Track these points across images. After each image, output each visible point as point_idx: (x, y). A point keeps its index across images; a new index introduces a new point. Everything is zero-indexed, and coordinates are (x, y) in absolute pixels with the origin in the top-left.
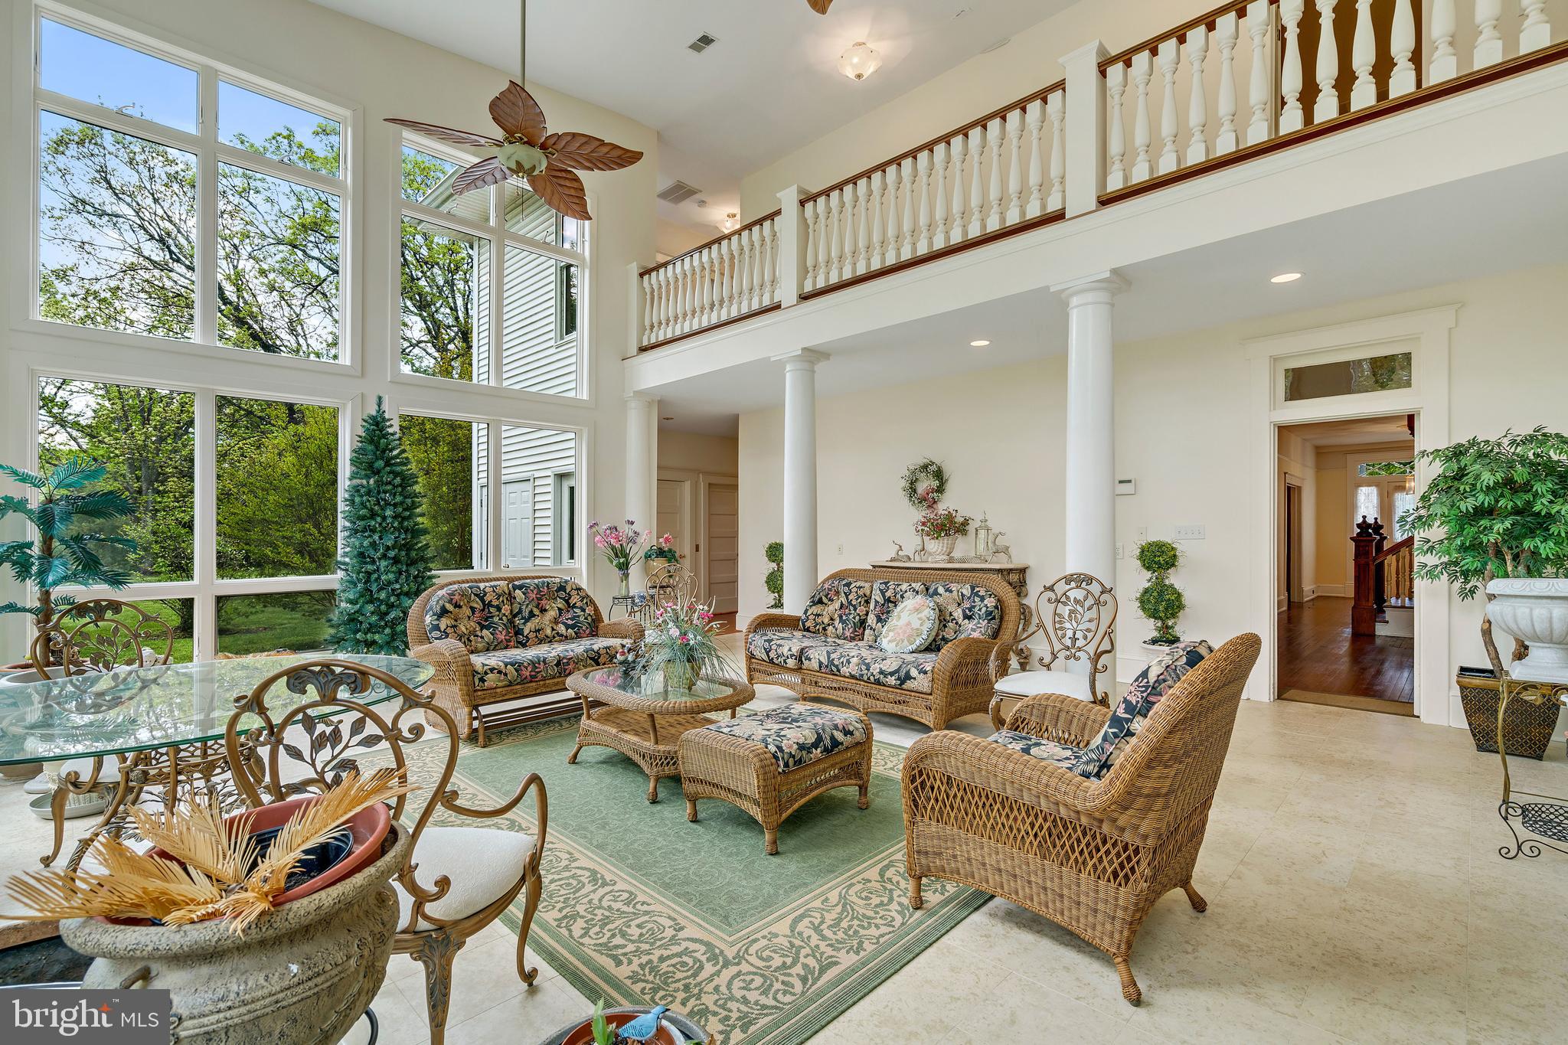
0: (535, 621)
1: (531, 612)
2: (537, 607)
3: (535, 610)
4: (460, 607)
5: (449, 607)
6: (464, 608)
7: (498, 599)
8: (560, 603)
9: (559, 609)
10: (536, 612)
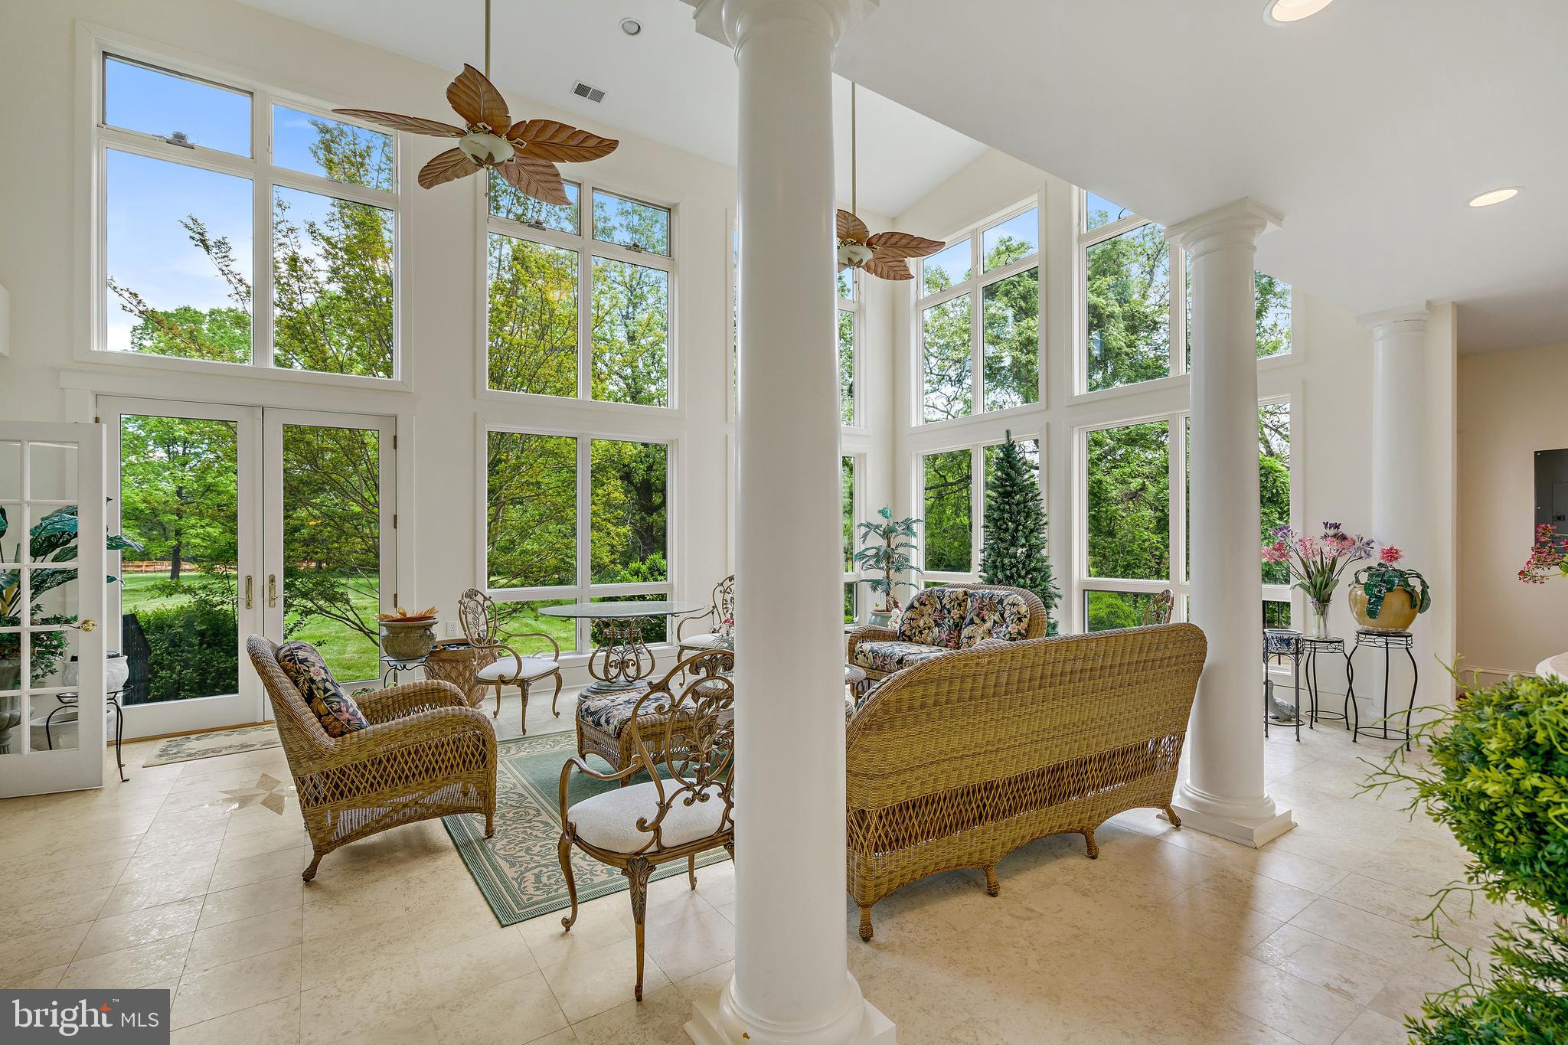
0: (971, 628)
1: (972, 619)
2: (978, 615)
3: (975, 618)
4: (925, 605)
5: (916, 604)
6: (929, 606)
7: (950, 603)
8: (997, 617)
9: (995, 622)
10: (977, 620)
